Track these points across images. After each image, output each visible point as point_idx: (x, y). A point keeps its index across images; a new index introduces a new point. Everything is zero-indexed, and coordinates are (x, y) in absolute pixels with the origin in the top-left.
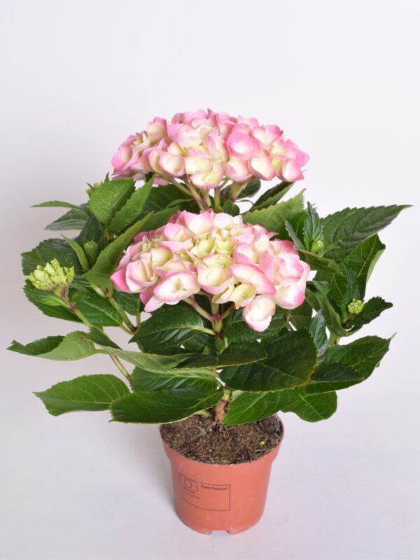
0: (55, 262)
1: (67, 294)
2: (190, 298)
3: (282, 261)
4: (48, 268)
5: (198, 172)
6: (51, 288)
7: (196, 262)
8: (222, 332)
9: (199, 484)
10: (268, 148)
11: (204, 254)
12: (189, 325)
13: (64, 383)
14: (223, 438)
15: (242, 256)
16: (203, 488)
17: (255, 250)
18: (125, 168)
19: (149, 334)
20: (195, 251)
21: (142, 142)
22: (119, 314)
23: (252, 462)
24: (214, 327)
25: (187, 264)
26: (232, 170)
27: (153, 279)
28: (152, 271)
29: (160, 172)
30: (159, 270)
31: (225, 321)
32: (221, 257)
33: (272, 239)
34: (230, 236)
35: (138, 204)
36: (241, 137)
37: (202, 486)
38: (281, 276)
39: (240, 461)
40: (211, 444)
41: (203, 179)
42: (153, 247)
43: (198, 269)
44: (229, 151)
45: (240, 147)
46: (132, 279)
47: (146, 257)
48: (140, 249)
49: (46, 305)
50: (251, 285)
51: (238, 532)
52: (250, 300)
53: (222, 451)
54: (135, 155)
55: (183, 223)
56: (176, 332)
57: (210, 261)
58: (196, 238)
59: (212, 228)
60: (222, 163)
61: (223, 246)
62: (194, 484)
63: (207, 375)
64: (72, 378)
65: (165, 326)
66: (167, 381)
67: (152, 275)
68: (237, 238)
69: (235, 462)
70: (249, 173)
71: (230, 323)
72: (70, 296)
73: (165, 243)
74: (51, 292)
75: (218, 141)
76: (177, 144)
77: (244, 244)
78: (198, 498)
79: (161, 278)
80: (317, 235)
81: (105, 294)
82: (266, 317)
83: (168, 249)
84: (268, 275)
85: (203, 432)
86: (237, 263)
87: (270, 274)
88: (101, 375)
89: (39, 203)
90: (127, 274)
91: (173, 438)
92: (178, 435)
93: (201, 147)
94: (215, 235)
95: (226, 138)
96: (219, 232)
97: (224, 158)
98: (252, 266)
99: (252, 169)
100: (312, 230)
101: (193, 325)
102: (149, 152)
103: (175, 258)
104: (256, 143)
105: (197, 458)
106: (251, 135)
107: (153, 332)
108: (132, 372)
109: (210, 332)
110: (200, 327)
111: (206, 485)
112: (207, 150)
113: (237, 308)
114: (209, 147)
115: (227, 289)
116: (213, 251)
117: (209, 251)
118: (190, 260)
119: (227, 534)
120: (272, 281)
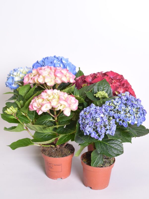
0: (12, 107)
1: (16, 115)
2: (48, 111)
3: (71, 99)
4: (11, 108)
5: (48, 82)
6: (12, 113)
7: (50, 101)
8: (57, 120)
9: (53, 165)
10: (65, 75)
11: (52, 99)
12: (49, 119)
13: (14, 142)
14: (59, 151)
15: (61, 98)
16: (54, 166)
17: (64, 97)
18: (28, 83)
19: (38, 122)
20: (49, 98)
21: (31, 76)
22: (29, 120)
23: (67, 156)
24: (55, 119)
25: (48, 102)
26: (57, 81)
27: (40, 106)
28: (39, 104)
29: (38, 83)
30: (41, 104)
31: (58, 117)
32: (56, 99)
33: (68, 95)
34: (58, 94)
35: (32, 92)
36: (58, 72)
37: (54, 165)
38: (71, 102)
39: (64, 157)
40: (56, 153)
41: (50, 84)
42: (39, 98)
43: (51, 102)
44: (56, 76)
45: (58, 75)
46: (35, 107)
47: (37, 101)
48: (35, 100)
49: (10, 118)
50: (65, 105)
51: (64, 178)
52: (65, 108)
53: (59, 155)
54: (30, 79)
55: (46, 92)
56: (46, 121)
57: (54, 100)
58: (49, 95)
59: (53, 93)
60: (54, 79)
61: (56, 97)
62: (52, 165)
63: (54, 133)
64: (16, 141)
65: (42, 120)
66: (43, 136)
67: (40, 105)
68: (60, 94)
69: (63, 157)
70: (61, 81)
71: (59, 117)
72: (17, 115)
73: (42, 97)
74: (12, 115)
75: (53, 74)
76: (42, 75)
77: (61, 96)
78: (53, 169)
79: (42, 105)
80: (77, 94)
81: (25, 115)
82: (69, 113)
83: (43, 98)
84: (68, 102)
85: (53, 151)
86: (60, 100)
87: (69, 102)
88: (24, 139)
89: (5, 93)
90: (33, 106)
91: (45, 153)
92: (47, 152)
93: (48, 76)
94: (54, 94)
95: (55, 73)
96: (55, 94)
97: (54, 78)
98: (64, 100)
99: (62, 80)
100: (76, 93)
101: (50, 119)
102: (34, 78)
103: (45, 100)
104: (62, 73)
105: (52, 157)
106: (61, 71)
107: (39, 122)
108: (34, 134)
109: (54, 120)
110: (51, 119)
111: (55, 165)
112: (50, 76)
113: (62, 111)
114: (50, 75)
115: (59, 106)
116: (54, 98)
117: (53, 98)
118: (48, 100)
119: (61, 179)
120: (69, 104)
